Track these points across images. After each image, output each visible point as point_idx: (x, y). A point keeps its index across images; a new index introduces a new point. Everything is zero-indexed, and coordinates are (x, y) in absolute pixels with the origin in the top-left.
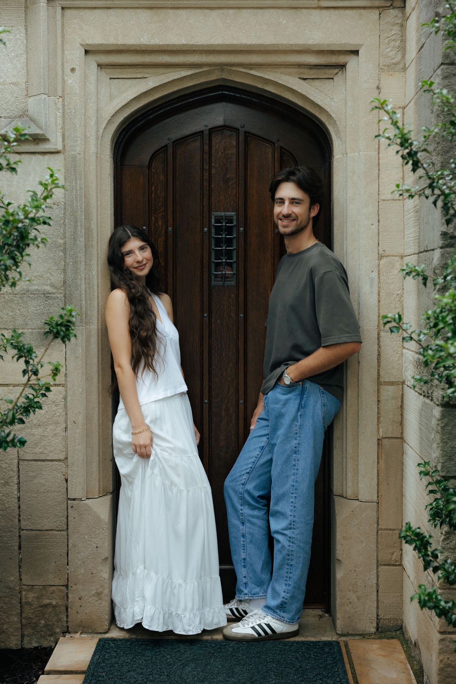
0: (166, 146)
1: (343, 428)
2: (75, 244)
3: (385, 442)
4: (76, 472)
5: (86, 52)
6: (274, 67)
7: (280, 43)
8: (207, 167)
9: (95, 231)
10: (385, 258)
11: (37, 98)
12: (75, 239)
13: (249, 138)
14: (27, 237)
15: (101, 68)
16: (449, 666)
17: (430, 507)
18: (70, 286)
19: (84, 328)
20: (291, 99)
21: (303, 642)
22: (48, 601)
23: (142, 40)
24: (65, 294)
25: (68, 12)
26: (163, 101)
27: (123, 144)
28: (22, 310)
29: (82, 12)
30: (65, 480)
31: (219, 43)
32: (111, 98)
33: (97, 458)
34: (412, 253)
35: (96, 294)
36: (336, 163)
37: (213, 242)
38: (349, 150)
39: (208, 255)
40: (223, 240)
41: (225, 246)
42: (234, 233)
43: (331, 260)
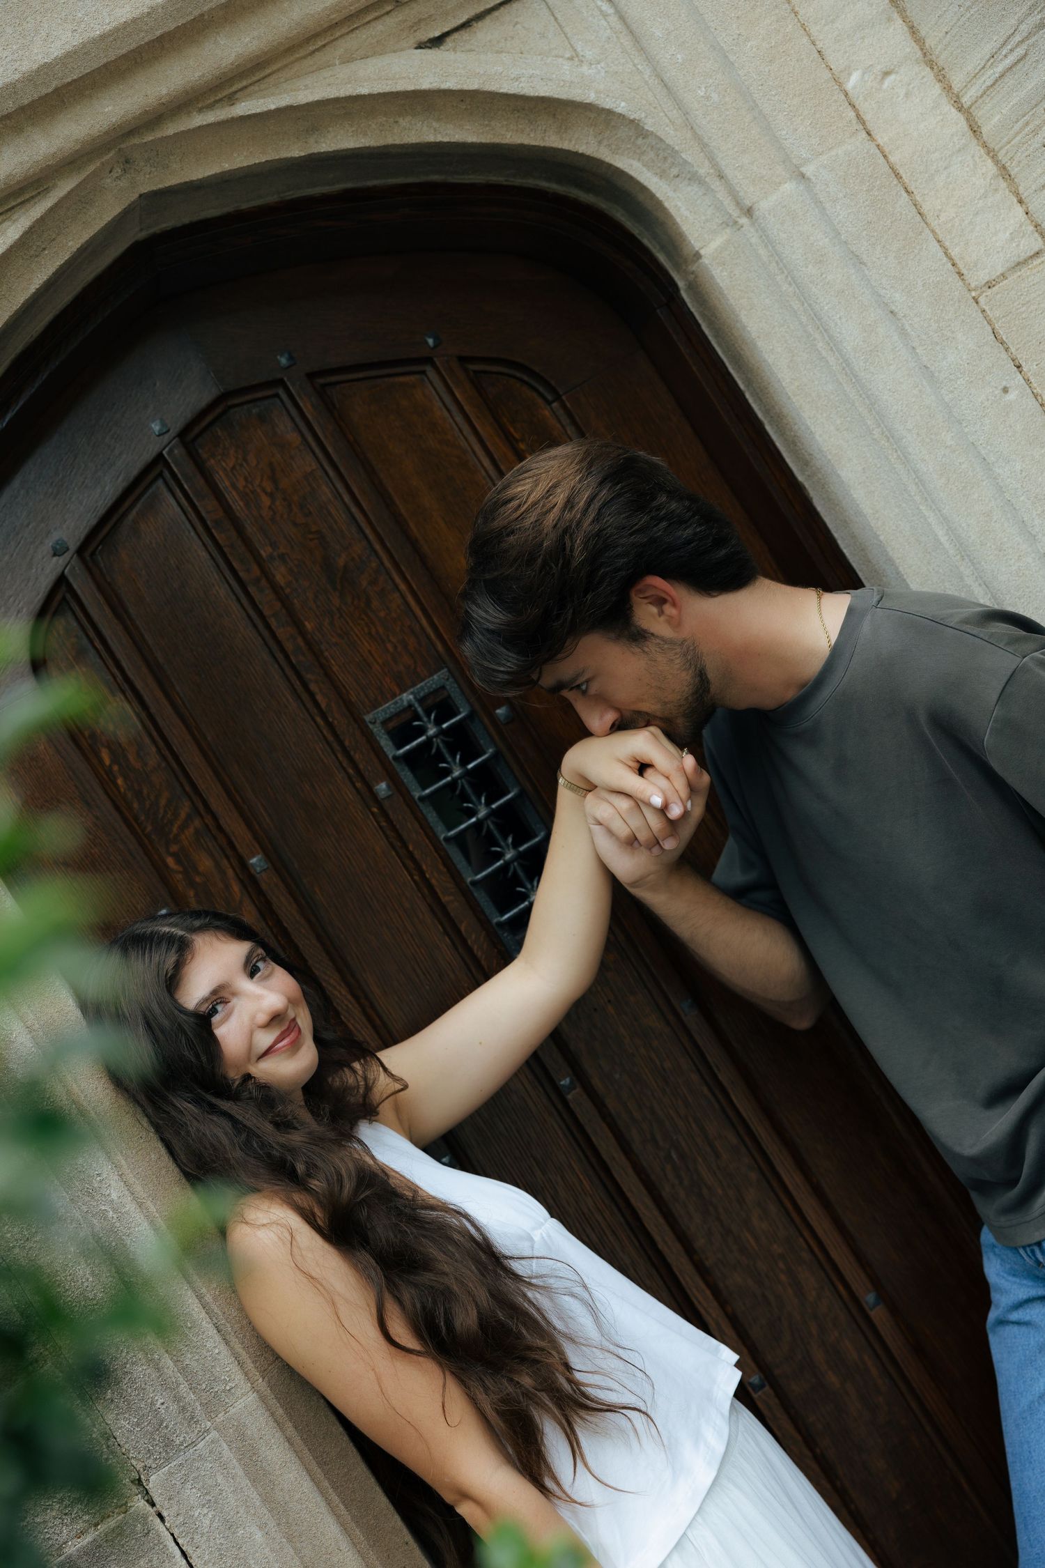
0: (61, 581)
6: (311, 48)
8: (256, 571)
13: (333, 392)
19: (214, 1434)
20: (431, 138)
31: (68, 48)
36: (721, 271)
37: (430, 815)
38: (752, 190)
39: (445, 870)
40: (463, 786)
41: (483, 801)
42: (482, 742)
43: (969, 630)
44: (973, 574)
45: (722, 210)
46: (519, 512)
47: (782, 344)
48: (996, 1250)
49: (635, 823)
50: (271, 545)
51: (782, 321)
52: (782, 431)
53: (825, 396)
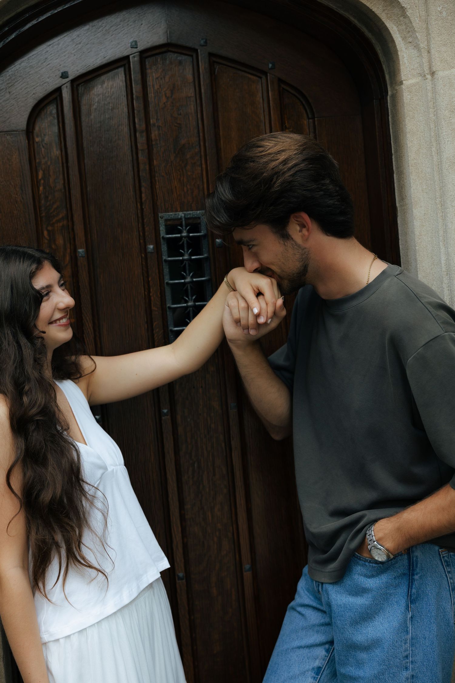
0: (58, 90)
13: (217, 67)
36: (408, 95)
37: (165, 269)
38: (439, 65)
39: (160, 296)
40: (185, 264)
41: (191, 275)
42: (204, 250)
43: (428, 308)
44: (448, 284)
45: (422, 67)
46: (261, 154)
47: (418, 141)
48: (306, 577)
49: (243, 315)
50: (157, 119)
51: (423, 130)
52: (400, 180)
53: (425, 173)
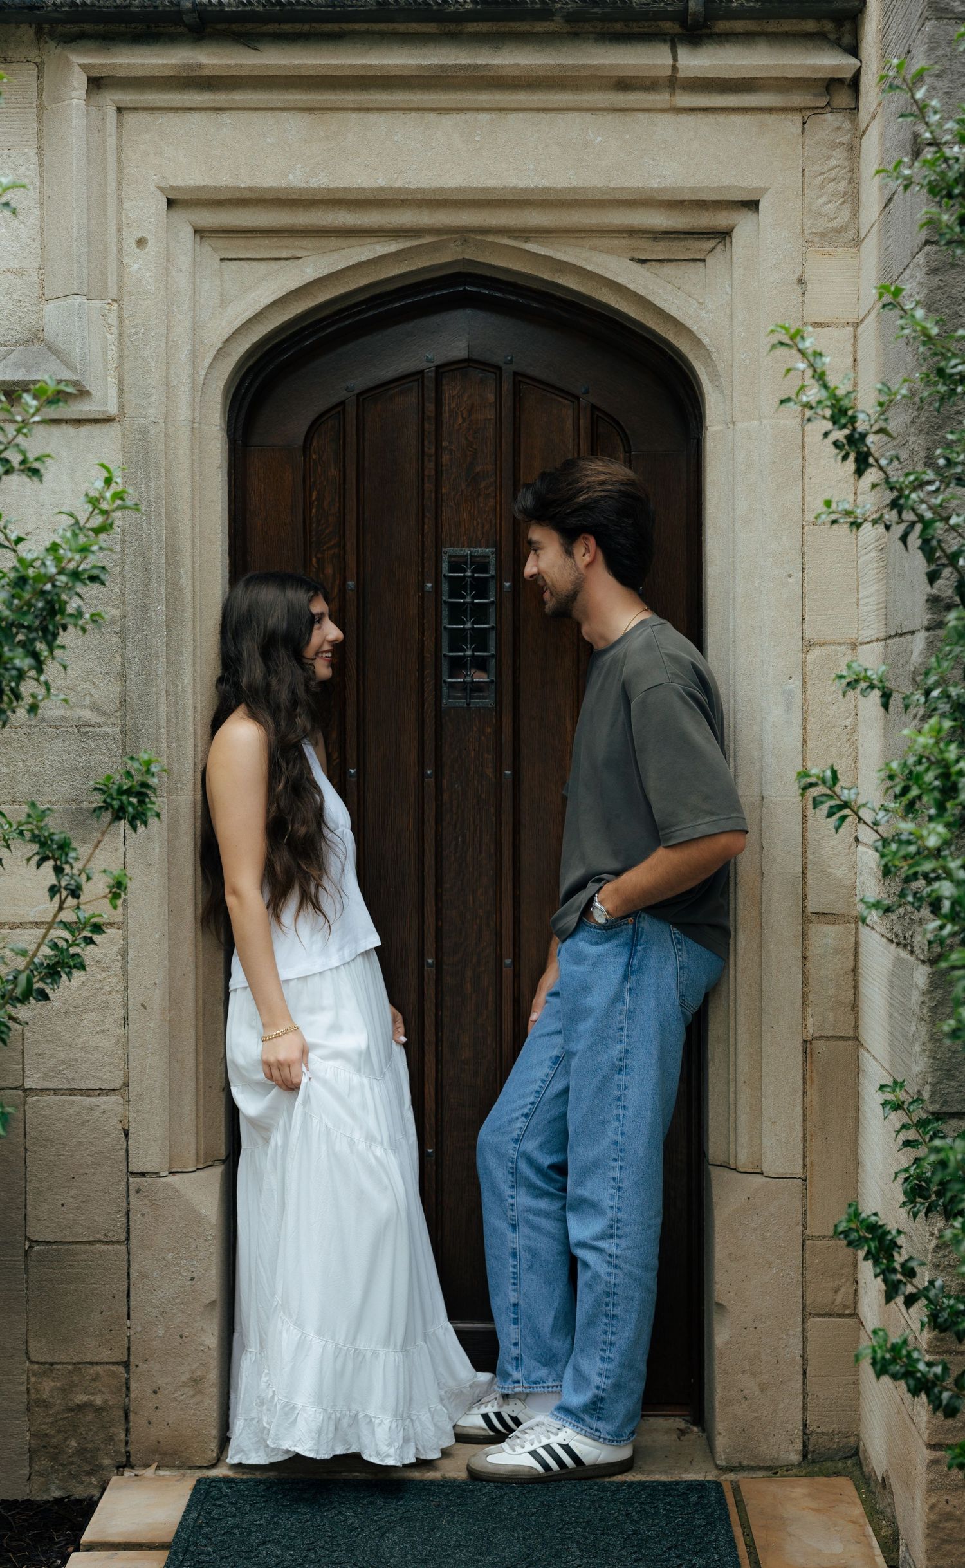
0: (342, 403)
1: (728, 1017)
2: (144, 619)
3: (820, 1047)
4: (147, 1115)
5: (171, 203)
6: (577, 235)
7: (588, 184)
8: (433, 451)
9: (188, 590)
10: (817, 647)
11: (63, 302)
12: (145, 608)
13: (523, 386)
14: (62, 611)
15: (202, 238)
16: (948, 1517)
17: (904, 1175)
18: (134, 710)
19: (165, 800)
20: (613, 304)
21: (642, 1484)
22: (85, 1398)
23: (291, 177)
24: (124, 726)
25: (131, 119)
26: (336, 308)
27: (248, 400)
28: (31, 761)
29: (162, 119)
30: (122, 1131)
31: (458, 186)
32: (224, 302)
33: (193, 1084)
34: (874, 638)
35: (191, 727)
36: (711, 442)
37: (444, 612)
38: (738, 415)
39: (435, 641)
40: (466, 608)
41: (471, 620)
42: (488, 593)
43: (664, 658)
45: (726, 415)
50: (449, 442)
